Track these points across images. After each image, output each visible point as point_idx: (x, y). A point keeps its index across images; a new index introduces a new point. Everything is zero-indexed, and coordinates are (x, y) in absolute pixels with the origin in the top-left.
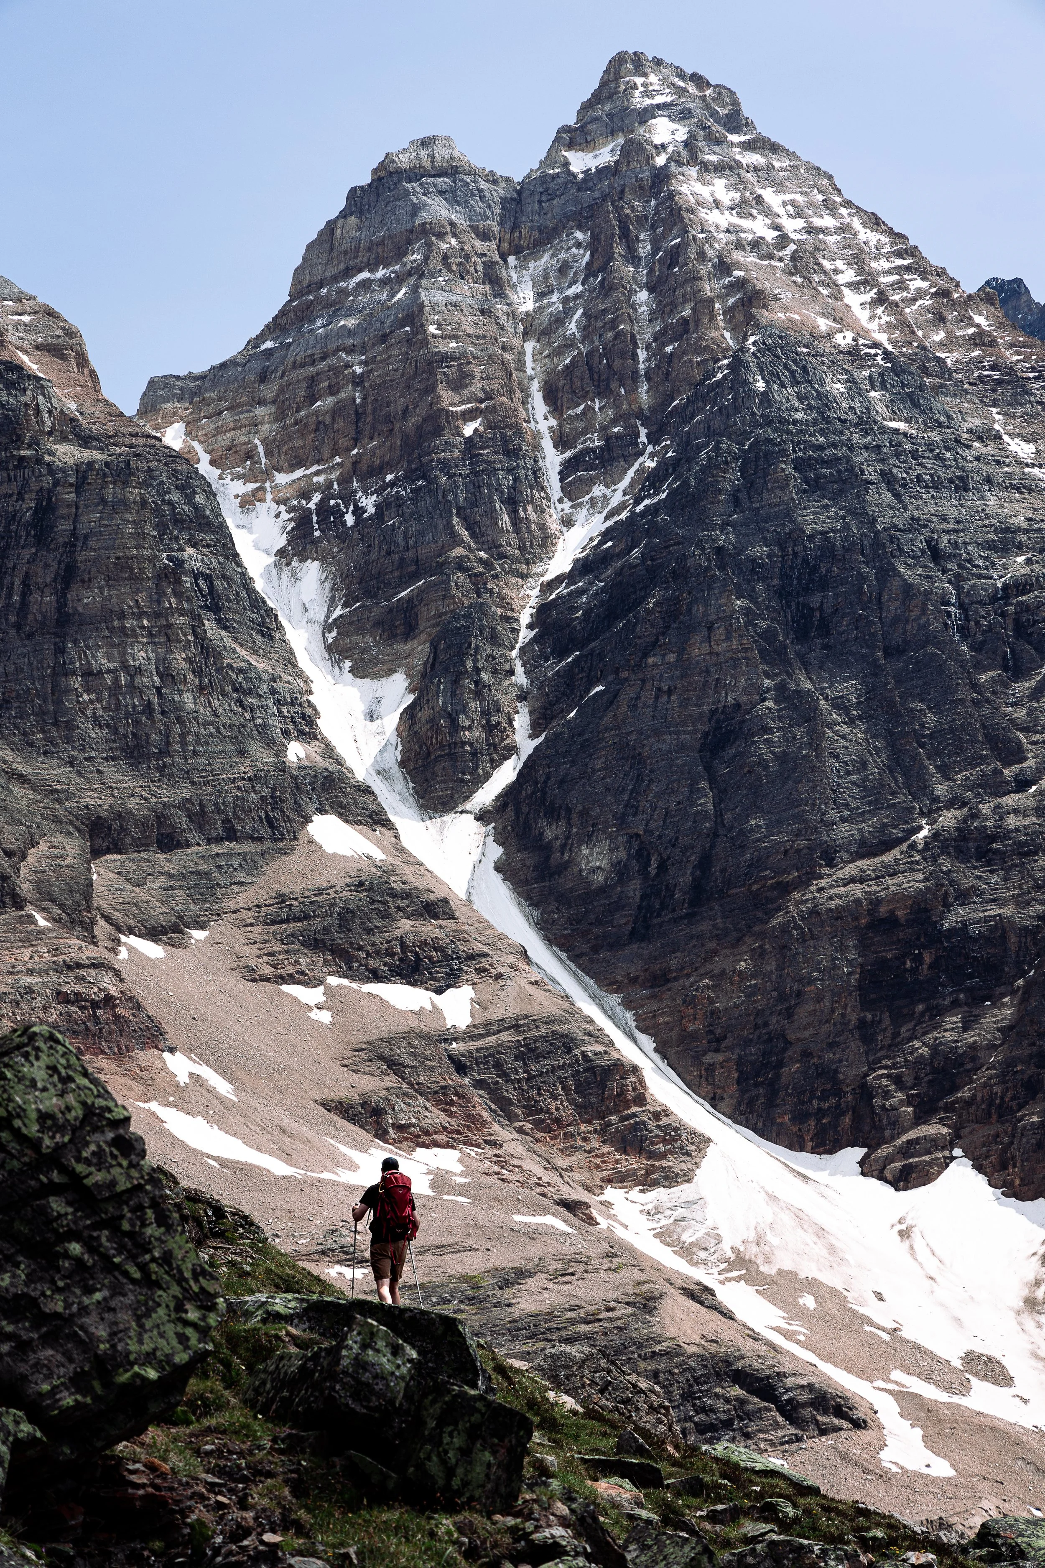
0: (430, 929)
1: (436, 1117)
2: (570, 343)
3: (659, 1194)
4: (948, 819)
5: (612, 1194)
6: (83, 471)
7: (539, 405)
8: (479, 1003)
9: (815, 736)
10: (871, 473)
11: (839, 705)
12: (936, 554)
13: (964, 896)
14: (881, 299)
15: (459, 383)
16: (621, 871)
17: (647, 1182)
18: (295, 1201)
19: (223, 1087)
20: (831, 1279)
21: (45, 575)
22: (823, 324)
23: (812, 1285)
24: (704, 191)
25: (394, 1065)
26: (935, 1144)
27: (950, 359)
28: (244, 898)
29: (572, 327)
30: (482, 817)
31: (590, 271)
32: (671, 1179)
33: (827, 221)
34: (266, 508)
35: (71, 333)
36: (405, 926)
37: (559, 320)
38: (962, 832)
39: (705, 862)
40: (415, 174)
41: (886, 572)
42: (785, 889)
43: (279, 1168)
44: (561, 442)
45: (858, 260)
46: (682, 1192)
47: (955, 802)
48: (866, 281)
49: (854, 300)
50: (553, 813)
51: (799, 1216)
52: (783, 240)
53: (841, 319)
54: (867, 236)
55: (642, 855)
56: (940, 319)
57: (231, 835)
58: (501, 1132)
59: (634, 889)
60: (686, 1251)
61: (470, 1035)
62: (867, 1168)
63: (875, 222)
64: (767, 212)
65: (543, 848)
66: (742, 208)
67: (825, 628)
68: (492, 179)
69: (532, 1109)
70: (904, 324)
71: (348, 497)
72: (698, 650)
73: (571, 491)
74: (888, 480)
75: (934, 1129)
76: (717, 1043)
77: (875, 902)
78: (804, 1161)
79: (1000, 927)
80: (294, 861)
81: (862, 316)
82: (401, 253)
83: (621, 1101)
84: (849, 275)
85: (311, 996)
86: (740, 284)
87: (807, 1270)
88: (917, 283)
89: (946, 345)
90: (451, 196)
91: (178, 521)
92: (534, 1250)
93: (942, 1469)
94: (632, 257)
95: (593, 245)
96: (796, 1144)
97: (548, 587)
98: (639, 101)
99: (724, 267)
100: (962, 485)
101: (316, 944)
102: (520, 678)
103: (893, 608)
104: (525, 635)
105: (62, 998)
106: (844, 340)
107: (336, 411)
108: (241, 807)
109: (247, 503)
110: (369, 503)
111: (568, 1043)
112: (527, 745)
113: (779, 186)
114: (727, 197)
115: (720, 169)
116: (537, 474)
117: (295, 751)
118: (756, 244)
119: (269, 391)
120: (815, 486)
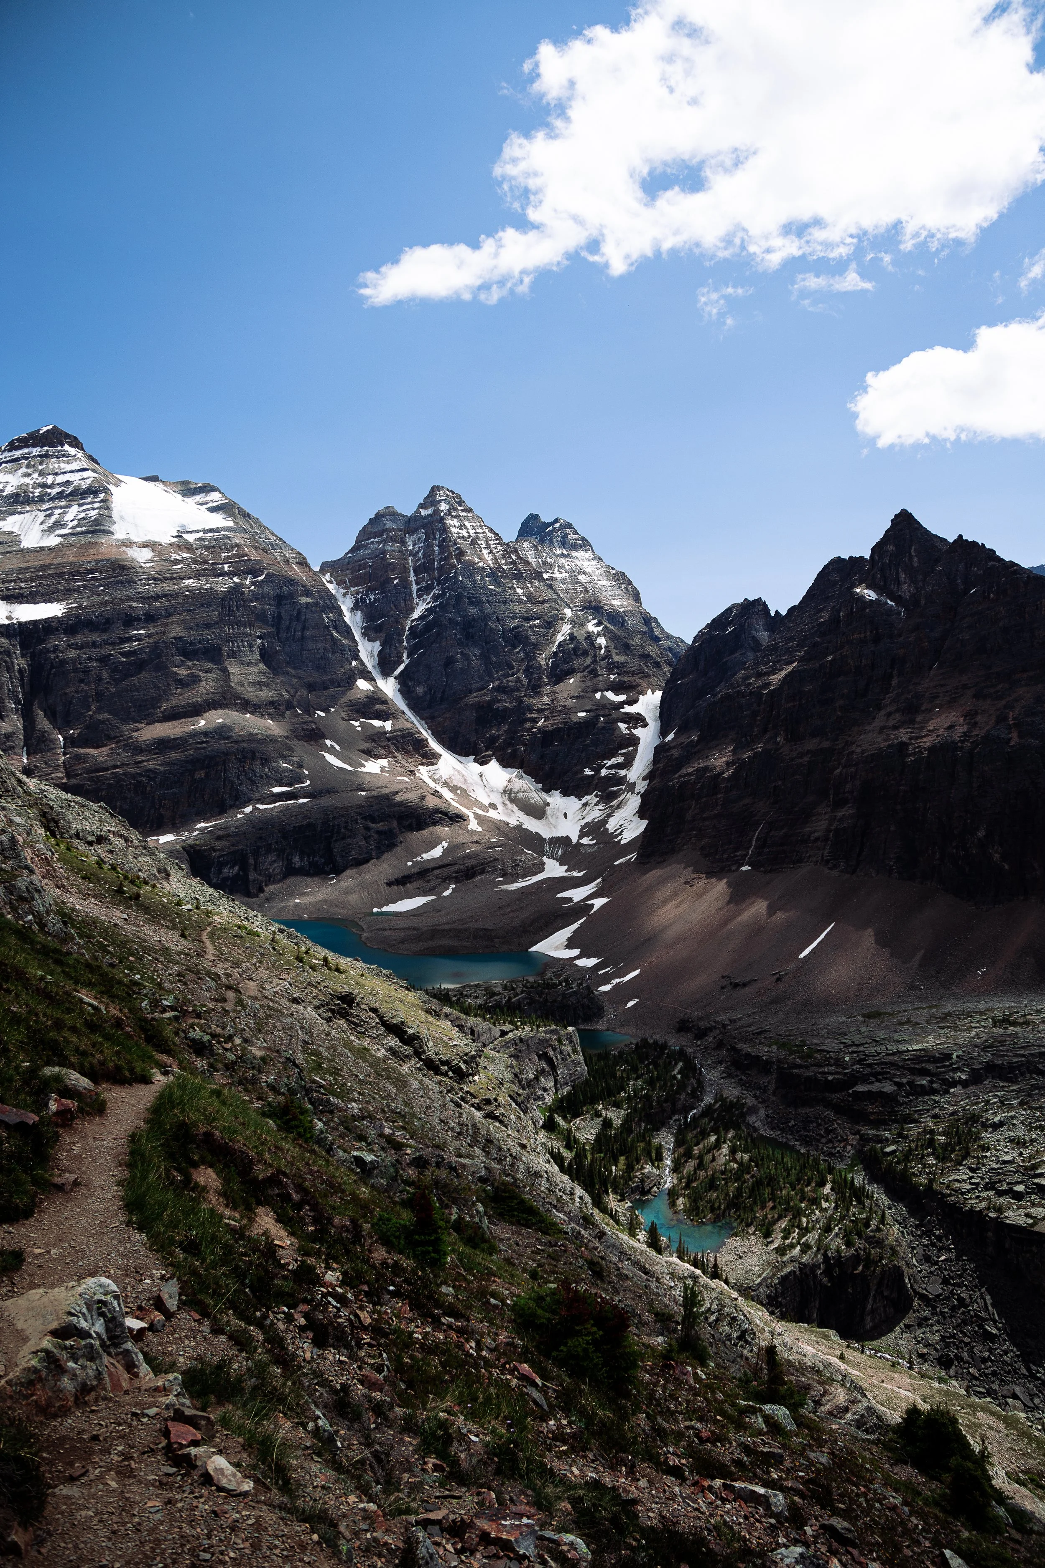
0: (384, 707)
1: (383, 752)
2: (420, 559)
3: (430, 767)
4: (496, 683)
5: (420, 767)
6: (308, 604)
7: (412, 573)
8: (393, 725)
9: (469, 664)
10: (484, 600)
11: (475, 655)
12: (498, 620)
13: (499, 701)
14: (491, 552)
15: (393, 570)
16: (425, 693)
17: (428, 765)
18: (352, 777)
19: (337, 747)
20: (464, 787)
21: (299, 628)
22: (477, 560)
23: (460, 788)
24: (452, 523)
25: (374, 741)
26: (489, 756)
27: (505, 567)
28: (342, 701)
29: (420, 555)
30: (396, 678)
31: (425, 540)
32: (433, 764)
33: (480, 531)
34: (349, 596)
35: (304, 559)
36: (378, 706)
37: (417, 553)
38: (499, 686)
39: (444, 692)
40: (384, 515)
41: (486, 625)
42: (461, 699)
43: (349, 768)
44: (417, 583)
45: (487, 542)
46: (435, 767)
47: (498, 679)
48: (488, 547)
49: (485, 552)
50: (411, 679)
51: (459, 772)
52: (469, 536)
53: (481, 558)
54: (489, 535)
55: (430, 690)
56: (504, 557)
57: (339, 686)
58: (397, 754)
59: (428, 697)
60: (435, 781)
61: (391, 732)
62: (475, 761)
63: (491, 530)
64: (466, 528)
65: (409, 687)
66: (460, 527)
67: (473, 637)
68: (403, 516)
69: (403, 749)
70: (496, 559)
71: (368, 595)
72: (444, 643)
73: (419, 596)
74: (488, 601)
75: (490, 753)
76: (444, 733)
77: (479, 702)
78: (462, 758)
79: (506, 708)
80: (353, 691)
81: (486, 556)
82: (381, 535)
83: (423, 747)
84: (484, 545)
85: (356, 724)
86: (459, 548)
87: (460, 785)
88: (499, 547)
89: (506, 564)
90: (393, 521)
91: (328, 608)
92: (401, 787)
93: (480, 829)
94: (435, 538)
95: (426, 533)
96: (460, 755)
97: (413, 621)
98: (438, 498)
99: (455, 544)
100: (505, 602)
101: (358, 712)
102: (405, 644)
103: (487, 633)
104: (407, 633)
105: (304, 730)
106: (481, 564)
107: (365, 574)
108: (342, 679)
109: (344, 595)
110: (372, 597)
111: (412, 734)
112: (407, 661)
113: (470, 521)
114: (457, 524)
115: (456, 517)
116: (411, 592)
117: (354, 663)
118: (463, 537)
119: (350, 567)
120: (471, 603)
